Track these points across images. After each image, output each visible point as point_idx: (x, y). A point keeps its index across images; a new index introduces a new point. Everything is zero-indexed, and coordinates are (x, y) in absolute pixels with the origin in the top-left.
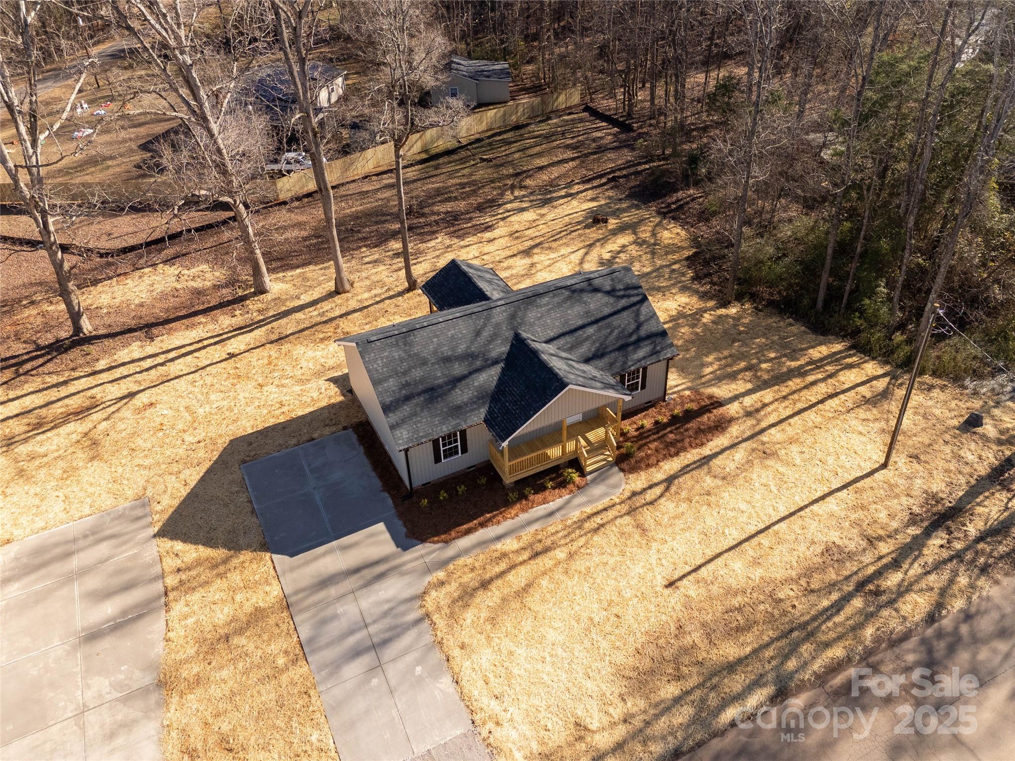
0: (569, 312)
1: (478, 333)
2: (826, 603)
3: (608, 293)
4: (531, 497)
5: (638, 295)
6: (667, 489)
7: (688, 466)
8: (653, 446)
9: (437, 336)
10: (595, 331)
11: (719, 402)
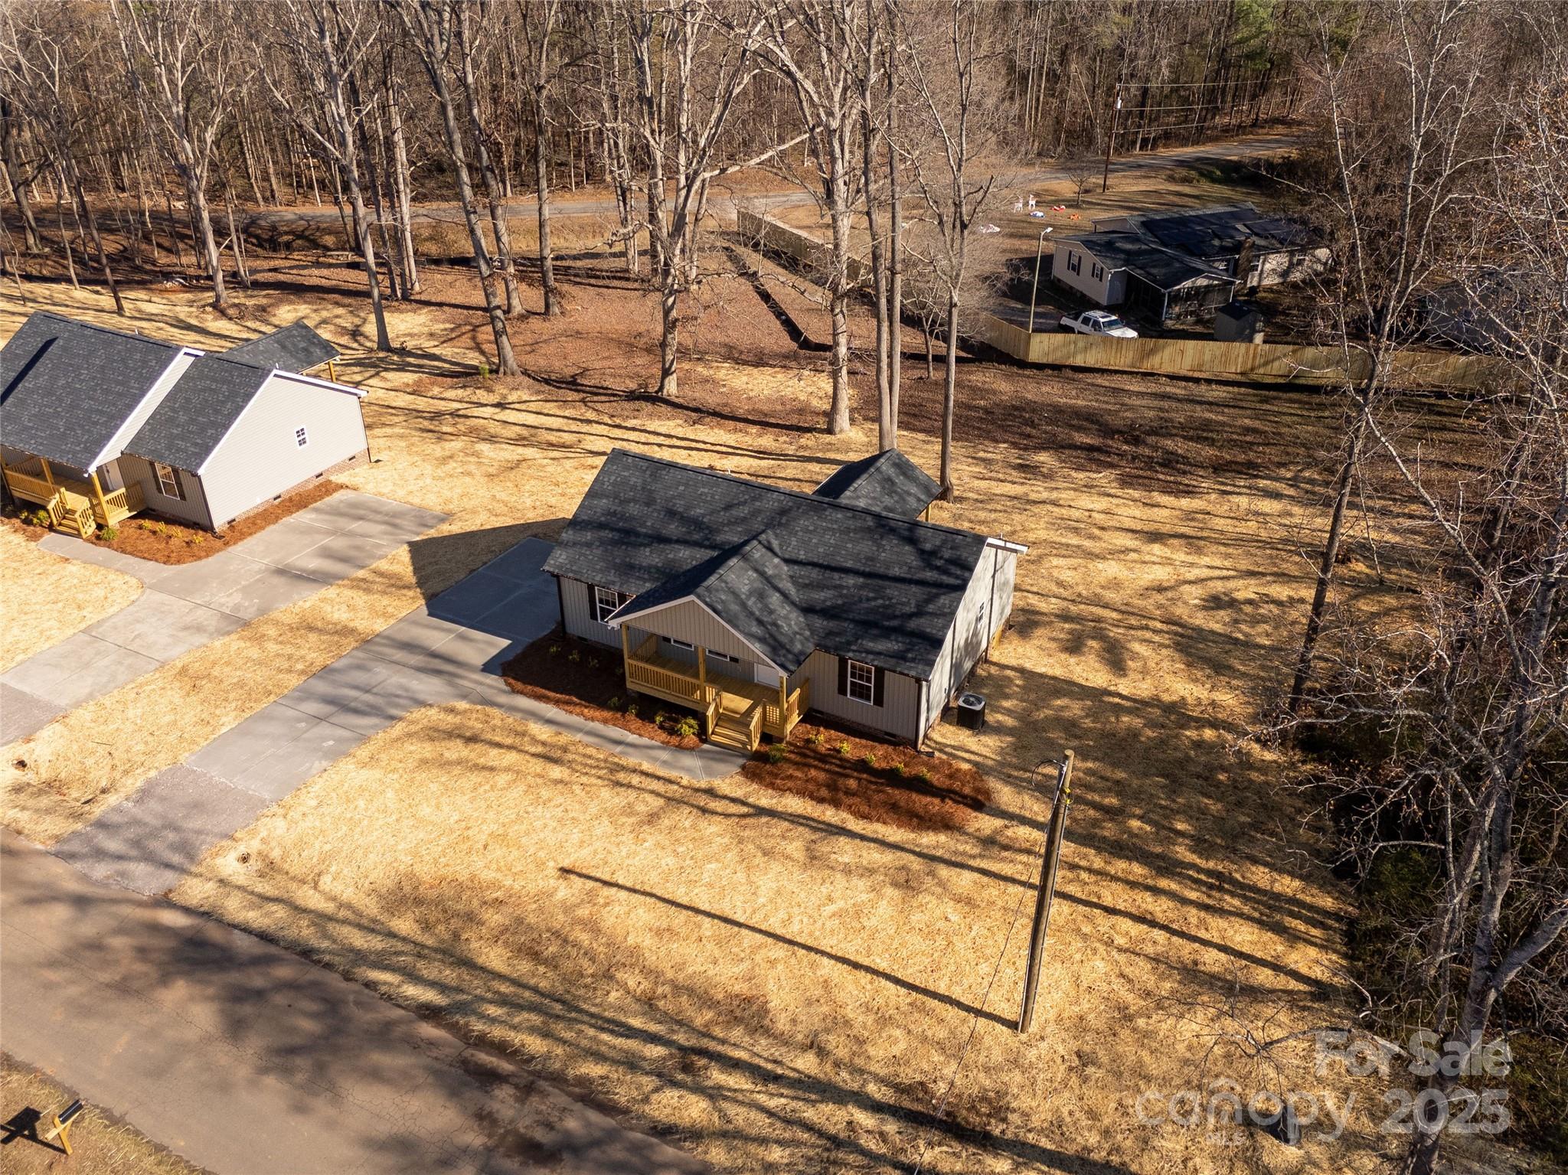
3: (922, 553)
4: (630, 717)
6: (745, 817)
7: (809, 819)
8: (813, 773)
10: (855, 586)
11: (980, 803)
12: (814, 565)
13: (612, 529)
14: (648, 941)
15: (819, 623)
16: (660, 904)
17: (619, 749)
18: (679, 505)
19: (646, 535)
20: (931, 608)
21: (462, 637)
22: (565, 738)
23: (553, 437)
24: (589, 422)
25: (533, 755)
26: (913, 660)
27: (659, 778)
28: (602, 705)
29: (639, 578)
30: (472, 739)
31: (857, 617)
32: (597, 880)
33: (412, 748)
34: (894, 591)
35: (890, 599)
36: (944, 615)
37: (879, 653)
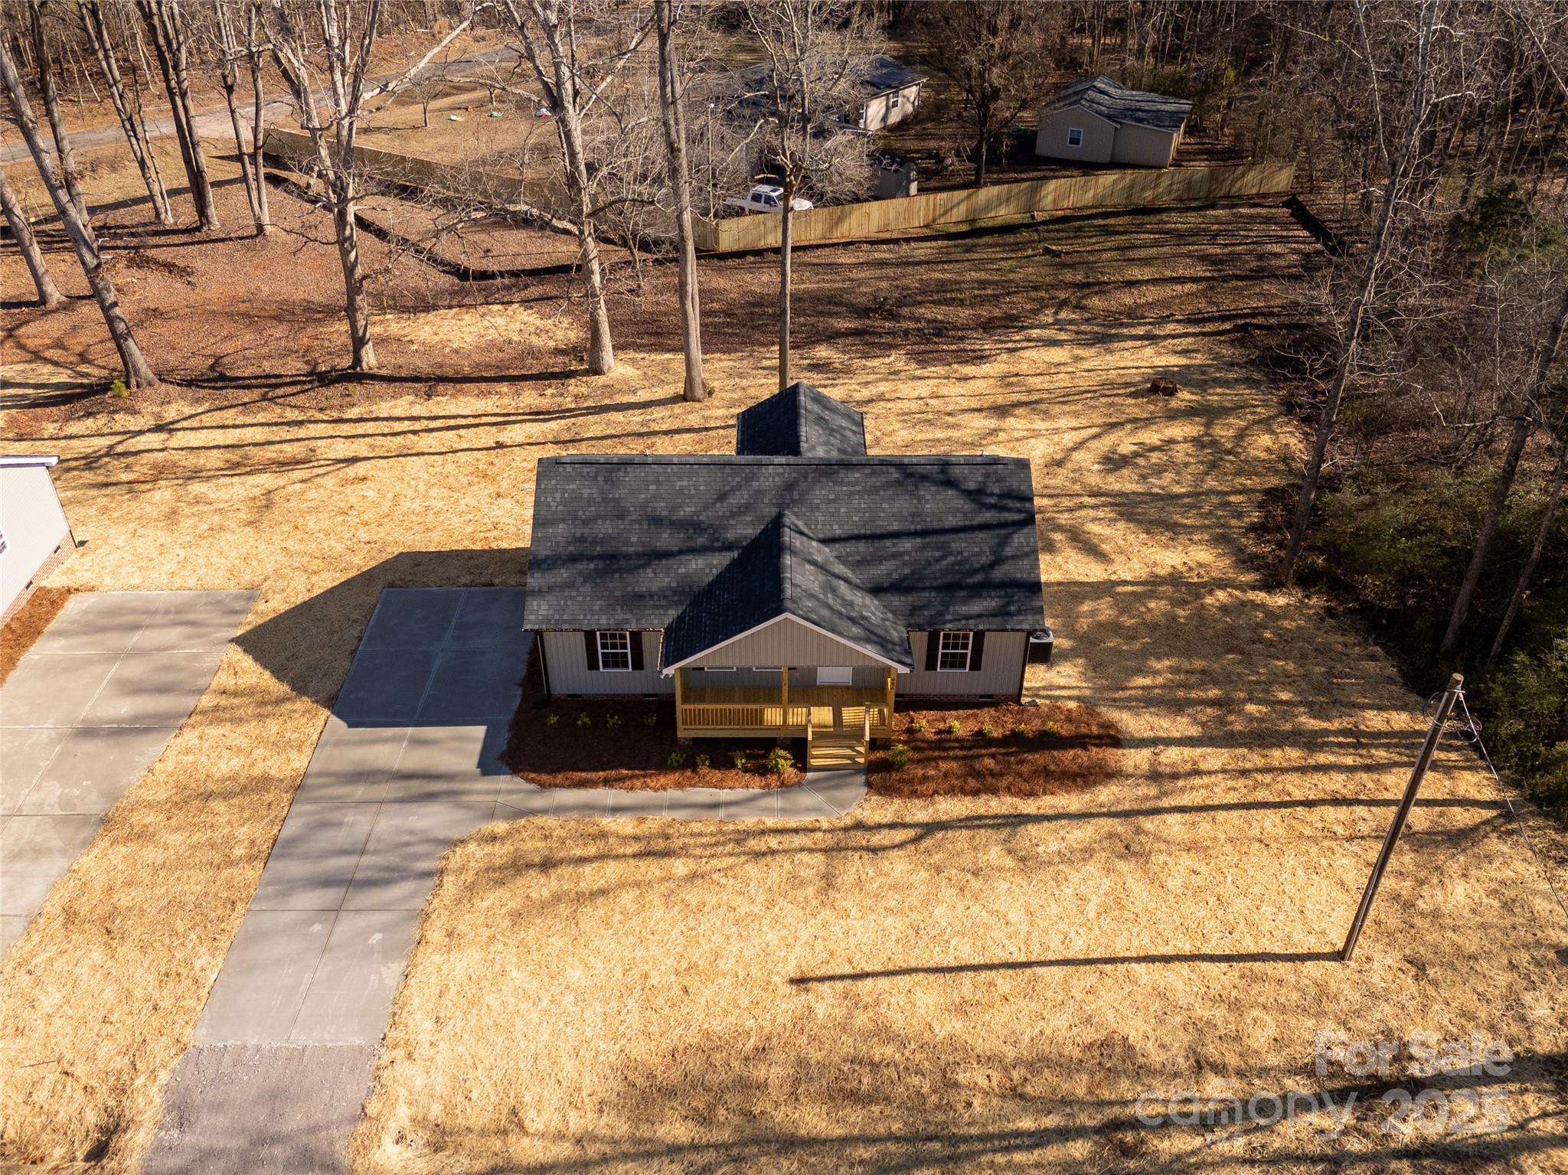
0: (885, 505)
1: (722, 497)
2: (1027, 1124)
3: (968, 494)
4: (704, 770)
5: (1019, 511)
6: (916, 840)
7: (980, 817)
8: (944, 766)
9: (657, 482)
10: (914, 549)
11: (1113, 739)
12: (857, 538)
13: (591, 558)
14: (955, 1025)
15: (897, 601)
16: (931, 977)
17: (721, 813)
18: (661, 508)
19: (638, 555)
20: (1008, 551)
21: (416, 742)
22: (654, 823)
23: (270, 453)
24: (300, 423)
25: (634, 856)
26: (1019, 612)
27: (796, 831)
28: (662, 766)
29: (656, 607)
30: (547, 865)
31: (935, 584)
32: (842, 977)
33: (486, 904)
34: (958, 543)
35: (961, 553)
36: (1027, 555)
37: (979, 616)
